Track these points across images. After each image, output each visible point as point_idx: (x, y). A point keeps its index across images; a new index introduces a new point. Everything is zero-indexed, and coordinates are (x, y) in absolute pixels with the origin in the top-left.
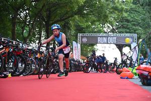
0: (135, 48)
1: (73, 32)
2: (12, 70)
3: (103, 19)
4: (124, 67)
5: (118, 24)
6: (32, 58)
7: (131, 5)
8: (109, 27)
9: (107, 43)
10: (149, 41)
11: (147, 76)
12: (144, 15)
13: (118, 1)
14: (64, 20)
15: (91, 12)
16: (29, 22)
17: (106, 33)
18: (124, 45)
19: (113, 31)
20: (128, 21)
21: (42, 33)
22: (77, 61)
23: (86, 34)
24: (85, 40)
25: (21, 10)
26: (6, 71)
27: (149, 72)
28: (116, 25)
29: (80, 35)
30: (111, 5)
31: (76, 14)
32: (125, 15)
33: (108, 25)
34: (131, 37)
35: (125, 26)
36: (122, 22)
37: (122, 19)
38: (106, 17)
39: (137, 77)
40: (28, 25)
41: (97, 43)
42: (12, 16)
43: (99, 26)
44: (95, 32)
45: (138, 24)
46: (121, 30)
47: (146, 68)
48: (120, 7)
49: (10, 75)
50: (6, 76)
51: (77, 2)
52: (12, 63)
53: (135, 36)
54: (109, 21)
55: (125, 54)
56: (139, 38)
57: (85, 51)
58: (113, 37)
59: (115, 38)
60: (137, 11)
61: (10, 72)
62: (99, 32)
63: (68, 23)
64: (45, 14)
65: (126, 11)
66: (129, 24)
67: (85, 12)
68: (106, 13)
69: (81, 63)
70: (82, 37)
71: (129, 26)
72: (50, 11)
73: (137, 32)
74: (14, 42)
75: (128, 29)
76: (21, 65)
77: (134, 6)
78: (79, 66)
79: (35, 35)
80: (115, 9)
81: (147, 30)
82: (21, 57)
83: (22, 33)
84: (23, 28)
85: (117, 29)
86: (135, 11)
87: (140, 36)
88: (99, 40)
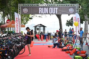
24: (25, 10)
34: (72, 7)
41: (38, 13)
58: (55, 8)
88: (41, 10)
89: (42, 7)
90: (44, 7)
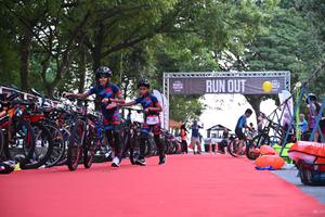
0: (286, 102)
1: (152, 70)
2: (23, 156)
3: (217, 40)
4: (262, 144)
5: (248, 50)
6: (66, 128)
7: (277, 8)
8: (229, 57)
9: (227, 92)
10: (317, 85)
11: (313, 165)
12: (305, 30)
13: (249, 2)
14: (131, 45)
15: (191, 25)
16: (58, 49)
17: (225, 70)
18: (263, 95)
19: (238, 66)
20: (270, 43)
21: (87, 73)
23: (180, 74)
24: (178, 86)
25: (40, 24)
26: (9, 158)
27: (317, 157)
28: (245, 52)
29: (167, 76)
30: (234, 10)
31: (158, 32)
32: (264, 30)
33: (229, 53)
34: (277, 78)
35: (263, 55)
36: (257, 46)
37: (258, 40)
38: (223, 36)
39: (292, 165)
40: (56, 57)
41: (205, 93)
42: (20, 39)
43: (208, 55)
44: (200, 69)
45: (293, 51)
46: (255, 63)
47: (309, 147)
48: (252, 14)
49: (17, 167)
51: (160, 7)
52: (21, 141)
53: (287, 75)
54: (230, 45)
56: (294, 80)
57: (180, 109)
58: (240, 80)
59: (243, 81)
60: (289, 23)
61: (17, 160)
62: (209, 68)
63: (140, 51)
64: (91, 32)
65: (267, 23)
66: (272, 50)
67: (177, 26)
68: (222, 27)
69: (172, 137)
70: (172, 81)
71: (272, 55)
72: (101, 26)
73: (290, 66)
74: (26, 95)
75: (271, 60)
76: (42, 145)
77: (282, 12)
78: (168, 144)
79: (72, 78)
80: (242, 18)
81: (313, 63)
82: (41, 127)
83: (43, 74)
84: (45, 64)
85: (247, 60)
86: (285, 22)
87: (297, 76)
88: (209, 85)
89: (212, 79)
90: (216, 79)
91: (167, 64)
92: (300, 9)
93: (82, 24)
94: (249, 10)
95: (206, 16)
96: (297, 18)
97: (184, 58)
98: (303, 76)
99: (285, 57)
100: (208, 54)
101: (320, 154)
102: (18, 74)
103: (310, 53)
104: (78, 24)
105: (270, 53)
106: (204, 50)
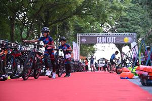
0: (134, 47)
1: (72, 32)
2: (11, 73)
3: (102, 18)
4: (123, 67)
5: (117, 23)
7: (130, 4)
8: (108, 26)
9: (107, 43)
11: (147, 77)
12: (143, 14)
13: (117, 1)
14: (62, 20)
15: (90, 11)
16: (28, 23)
17: (105, 32)
18: (124, 44)
19: (112, 30)
20: (127, 20)
21: (41, 34)
22: (76, 61)
23: (85, 34)
24: (84, 40)
25: (19, 11)
26: (5, 73)
27: (149, 73)
28: (115, 24)
29: (79, 35)
30: (110, 5)
31: (74, 15)
32: (124, 14)
33: (107, 24)
34: (130, 36)
35: (124, 25)
36: (121, 21)
37: (121, 18)
38: (105, 16)
39: (137, 77)
40: (27, 26)
41: (97, 43)
42: (10, 18)
44: (94, 32)
45: (138, 23)
46: (120, 29)
47: (145, 68)
48: (119, 6)
49: (9, 78)
50: (5, 79)
51: (76, 3)
52: (11, 65)
53: (135, 35)
54: (108, 21)
55: (124, 54)
56: (138, 37)
57: (85, 50)
58: (113, 37)
59: (115, 37)
60: (136, 10)
61: (9, 75)
62: (98, 31)
63: (66, 23)
64: (43, 15)
65: (125, 10)
66: (128, 23)
67: (84, 12)
68: (104, 12)
70: (81, 37)
72: (48, 12)
73: (136, 31)
74: (13, 44)
75: (128, 28)
76: (21, 67)
77: (132, 5)
78: (79, 66)
79: (34, 36)
80: (114, 8)
81: (147, 29)
82: (20, 59)
83: (21, 34)
84: (22, 30)
85: (116, 28)
86: (134, 10)
87: (140, 35)
88: (98, 39)
90: (101, 36)
91: (79, 30)
92: (141, 4)
93: (39, 11)
94: (117, 5)
95: (97, 7)
96: (140, 8)
97: (87, 27)
98: (143, 35)
99: (134, 26)
100: (98, 25)
101: (150, 71)
102: (9, 35)
103: (146, 24)
104: (37, 11)
105: (127, 24)
106: (96, 23)
